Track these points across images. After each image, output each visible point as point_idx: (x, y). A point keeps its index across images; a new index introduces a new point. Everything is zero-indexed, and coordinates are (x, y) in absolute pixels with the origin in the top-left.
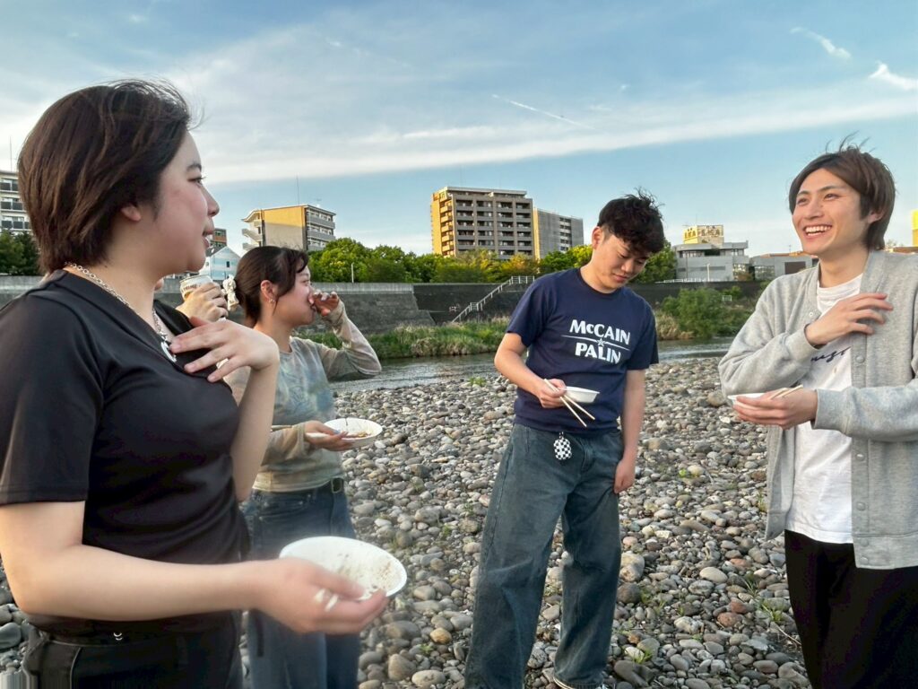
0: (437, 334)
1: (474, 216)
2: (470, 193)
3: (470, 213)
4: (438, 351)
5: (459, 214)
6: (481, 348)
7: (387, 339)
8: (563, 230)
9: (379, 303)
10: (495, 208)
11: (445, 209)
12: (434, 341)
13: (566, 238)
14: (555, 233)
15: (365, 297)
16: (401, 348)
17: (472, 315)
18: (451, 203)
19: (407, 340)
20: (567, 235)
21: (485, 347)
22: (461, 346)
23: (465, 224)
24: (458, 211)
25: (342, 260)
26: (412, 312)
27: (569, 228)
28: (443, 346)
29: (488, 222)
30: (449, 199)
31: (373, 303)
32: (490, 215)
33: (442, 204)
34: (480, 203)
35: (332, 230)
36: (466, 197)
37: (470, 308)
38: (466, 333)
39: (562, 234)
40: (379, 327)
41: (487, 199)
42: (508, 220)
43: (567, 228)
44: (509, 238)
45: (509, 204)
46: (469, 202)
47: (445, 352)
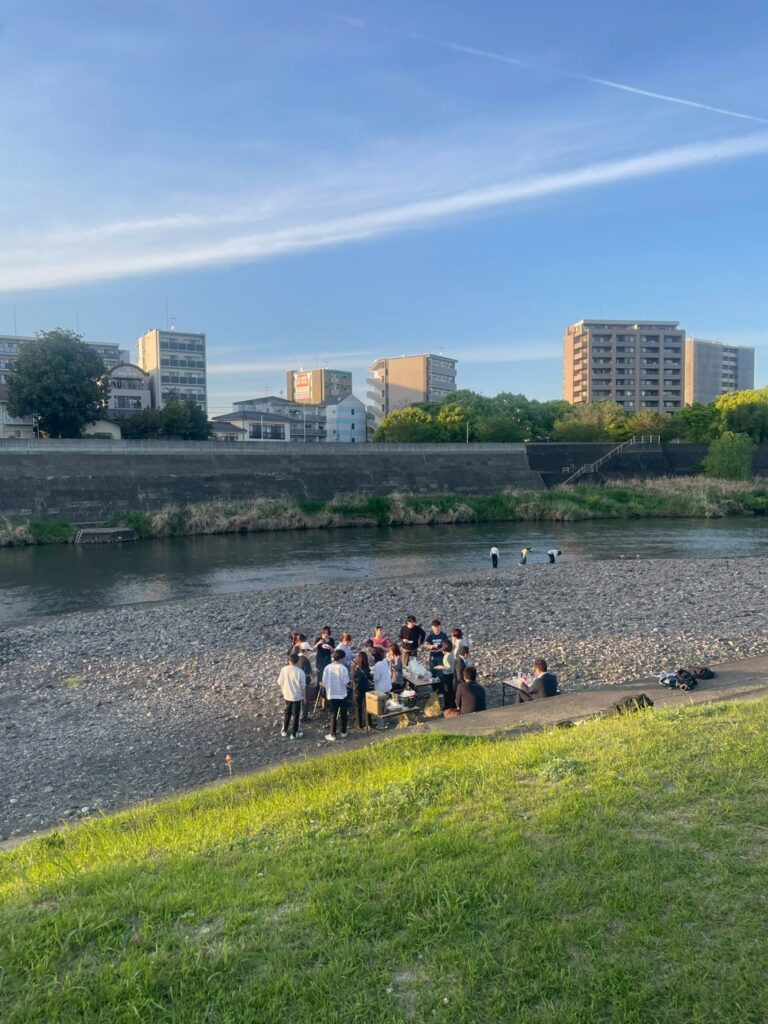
0: (543, 498)
1: (613, 353)
2: (611, 326)
3: (608, 349)
4: (541, 515)
5: (595, 350)
6: (586, 515)
7: (494, 502)
8: (725, 363)
9: (490, 463)
10: (638, 342)
11: (579, 345)
12: (539, 506)
13: (730, 372)
14: (715, 367)
15: (477, 456)
16: (506, 511)
17: (584, 477)
18: (586, 339)
19: (511, 504)
20: (732, 368)
21: (590, 514)
22: (565, 512)
23: (602, 361)
24: (594, 347)
25: (459, 415)
26: (522, 472)
27: (735, 360)
28: (547, 512)
29: (629, 359)
30: (584, 334)
31: (484, 463)
32: (632, 350)
33: (576, 340)
34: (621, 338)
35: (453, 378)
36: (606, 331)
37: (583, 469)
38: (573, 499)
39: (725, 367)
40: (488, 488)
41: (630, 333)
42: (654, 355)
43: (732, 359)
44: (653, 377)
45: (656, 338)
46: (608, 337)
47: (548, 517)
